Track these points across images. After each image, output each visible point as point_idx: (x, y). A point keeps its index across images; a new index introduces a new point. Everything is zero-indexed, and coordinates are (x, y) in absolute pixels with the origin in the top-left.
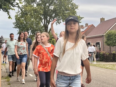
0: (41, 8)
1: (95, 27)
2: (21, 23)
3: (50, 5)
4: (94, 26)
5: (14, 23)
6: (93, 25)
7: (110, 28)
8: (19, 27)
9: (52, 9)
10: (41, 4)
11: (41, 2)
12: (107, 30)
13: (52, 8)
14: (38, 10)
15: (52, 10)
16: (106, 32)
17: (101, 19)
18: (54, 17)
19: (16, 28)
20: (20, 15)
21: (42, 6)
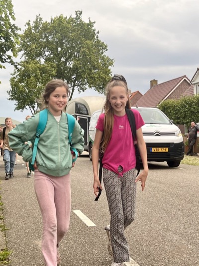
0: (52, 65)
1: (142, 95)
2: (21, 92)
3: (67, 60)
4: (140, 93)
5: (9, 93)
6: (138, 92)
7: (166, 96)
8: (18, 99)
9: (71, 67)
10: (52, 59)
11: (52, 56)
12: (161, 99)
13: (70, 64)
14: (48, 68)
15: (70, 69)
16: (159, 103)
17: (151, 82)
18: (75, 81)
19: (13, 99)
20: (19, 77)
21: (54, 62)
